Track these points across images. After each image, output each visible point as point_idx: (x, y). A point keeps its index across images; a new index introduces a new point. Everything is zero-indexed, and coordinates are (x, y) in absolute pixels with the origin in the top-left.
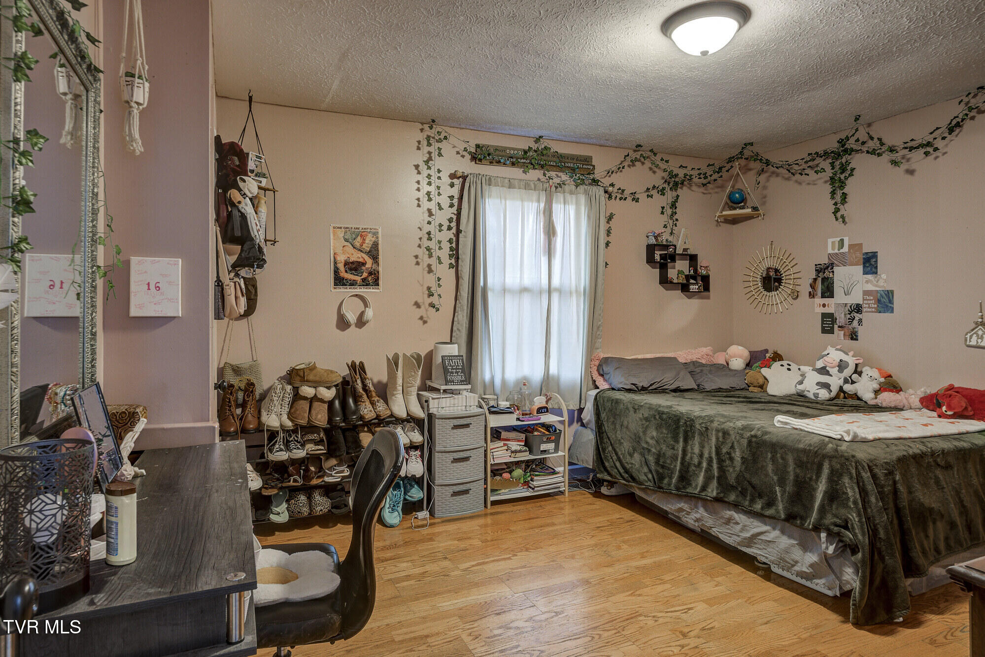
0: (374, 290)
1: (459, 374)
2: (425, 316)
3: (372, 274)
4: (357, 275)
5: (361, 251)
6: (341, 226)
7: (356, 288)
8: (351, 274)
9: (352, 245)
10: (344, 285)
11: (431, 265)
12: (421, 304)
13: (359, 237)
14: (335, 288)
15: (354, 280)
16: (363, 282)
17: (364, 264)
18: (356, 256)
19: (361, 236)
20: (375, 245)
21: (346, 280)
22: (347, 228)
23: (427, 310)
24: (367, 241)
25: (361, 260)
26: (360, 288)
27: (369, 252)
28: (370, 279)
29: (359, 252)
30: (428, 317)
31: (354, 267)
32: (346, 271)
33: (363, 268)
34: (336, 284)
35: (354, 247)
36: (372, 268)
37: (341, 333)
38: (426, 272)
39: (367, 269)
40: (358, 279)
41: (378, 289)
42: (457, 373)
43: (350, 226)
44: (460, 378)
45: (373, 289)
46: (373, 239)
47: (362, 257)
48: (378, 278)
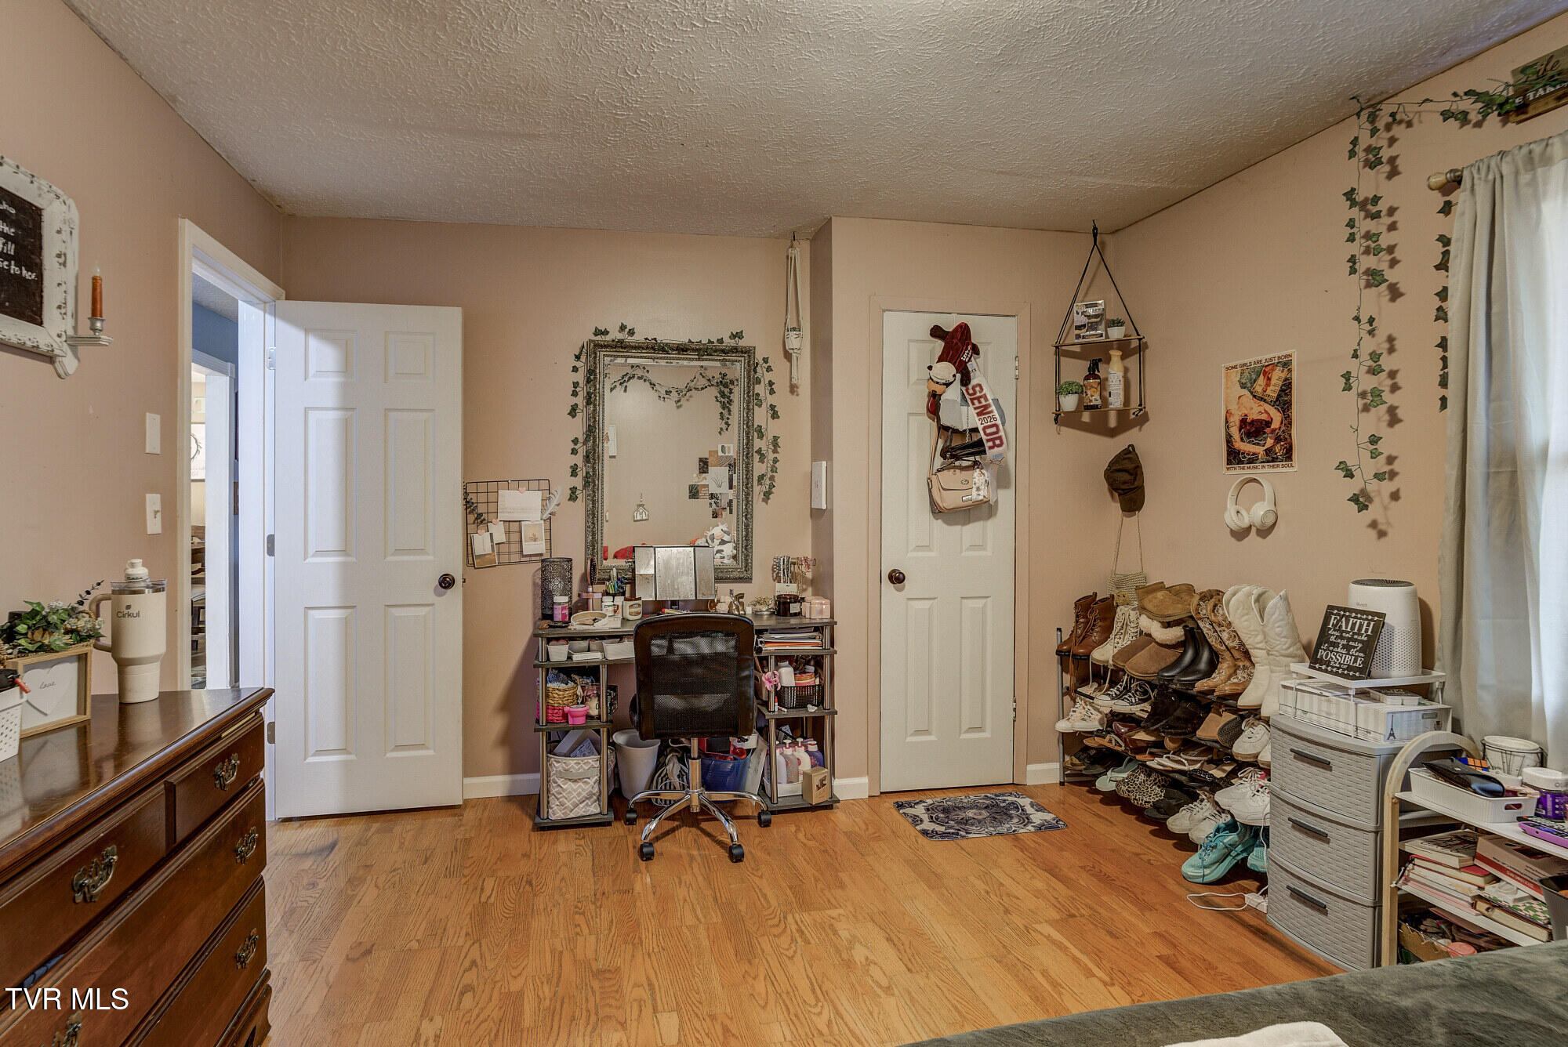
0: (1284, 470)
1: (1353, 651)
2: (1381, 520)
3: (1281, 440)
4: (1258, 444)
5: (1265, 401)
6: (1233, 364)
7: (1256, 468)
8: (1249, 442)
9: (1252, 393)
10: (1240, 462)
11: (1397, 408)
12: (1372, 495)
13: (1262, 376)
14: (1228, 469)
15: (1254, 454)
16: (1267, 455)
17: (1268, 423)
18: (1256, 411)
19: (1265, 373)
20: (1287, 387)
21: (1243, 454)
22: (1244, 365)
23: (1386, 508)
24: (1273, 381)
25: (1264, 417)
26: (1263, 467)
27: (1277, 399)
28: (1278, 448)
29: (1262, 403)
30: (1389, 524)
31: (1254, 429)
32: (1242, 439)
33: (1267, 430)
34: (1229, 462)
35: (1254, 396)
36: (1280, 428)
37: (1239, 543)
38: (1385, 424)
39: (1273, 431)
40: (1260, 450)
41: (1292, 466)
42: (1347, 647)
43: (1246, 361)
44: (1349, 660)
45: (1283, 466)
46: (1283, 376)
47: (1266, 412)
48: (1291, 446)
